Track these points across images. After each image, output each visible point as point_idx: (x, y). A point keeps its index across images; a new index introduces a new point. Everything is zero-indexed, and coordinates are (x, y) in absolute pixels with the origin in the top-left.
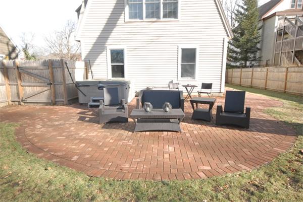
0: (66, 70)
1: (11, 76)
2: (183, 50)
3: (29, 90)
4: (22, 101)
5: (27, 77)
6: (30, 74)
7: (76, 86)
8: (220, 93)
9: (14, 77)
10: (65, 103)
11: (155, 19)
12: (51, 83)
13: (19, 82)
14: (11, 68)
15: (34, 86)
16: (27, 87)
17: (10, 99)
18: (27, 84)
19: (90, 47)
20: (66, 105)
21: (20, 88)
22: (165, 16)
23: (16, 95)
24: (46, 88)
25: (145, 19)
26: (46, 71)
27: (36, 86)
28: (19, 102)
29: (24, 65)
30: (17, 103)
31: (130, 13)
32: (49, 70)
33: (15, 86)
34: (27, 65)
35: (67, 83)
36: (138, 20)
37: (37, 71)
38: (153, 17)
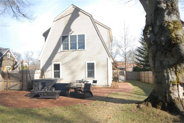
0: (28, 74)
1: (5, 77)
2: (88, 64)
3: (12, 84)
4: (8, 89)
5: (12, 78)
6: (13, 76)
7: (32, 82)
8: (108, 85)
9: (7, 78)
10: (26, 90)
11: (74, 50)
12: (21, 80)
13: (8, 80)
14: (6, 74)
15: (14, 82)
16: (11, 83)
17: (3, 88)
18: (12, 81)
19: (44, 63)
20: (26, 91)
21: (8, 83)
22: (79, 48)
23: (6, 86)
24: (19, 83)
25: (69, 50)
26: (20, 75)
27: (15, 82)
28: (7, 89)
29: (11, 73)
30: (6, 90)
31: (63, 47)
32: (21, 75)
33: (6, 82)
34: (13, 73)
35: (28, 80)
36: (67, 50)
37: (16, 75)
38: (74, 49)
